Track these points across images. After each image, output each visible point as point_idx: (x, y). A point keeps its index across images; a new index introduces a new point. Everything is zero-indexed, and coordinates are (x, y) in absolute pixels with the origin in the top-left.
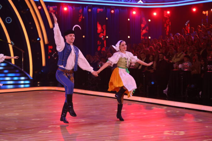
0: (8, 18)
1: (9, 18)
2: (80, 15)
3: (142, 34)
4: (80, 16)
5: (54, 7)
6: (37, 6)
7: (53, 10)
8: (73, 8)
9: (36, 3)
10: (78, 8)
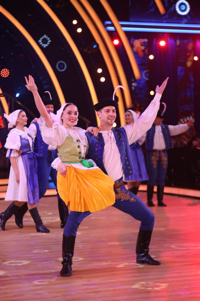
0: (60, 62)
1: (62, 62)
2: (189, 54)
4: (189, 56)
5: (142, 40)
6: (112, 40)
7: (142, 45)
8: (176, 42)
9: (110, 33)
10: (186, 41)
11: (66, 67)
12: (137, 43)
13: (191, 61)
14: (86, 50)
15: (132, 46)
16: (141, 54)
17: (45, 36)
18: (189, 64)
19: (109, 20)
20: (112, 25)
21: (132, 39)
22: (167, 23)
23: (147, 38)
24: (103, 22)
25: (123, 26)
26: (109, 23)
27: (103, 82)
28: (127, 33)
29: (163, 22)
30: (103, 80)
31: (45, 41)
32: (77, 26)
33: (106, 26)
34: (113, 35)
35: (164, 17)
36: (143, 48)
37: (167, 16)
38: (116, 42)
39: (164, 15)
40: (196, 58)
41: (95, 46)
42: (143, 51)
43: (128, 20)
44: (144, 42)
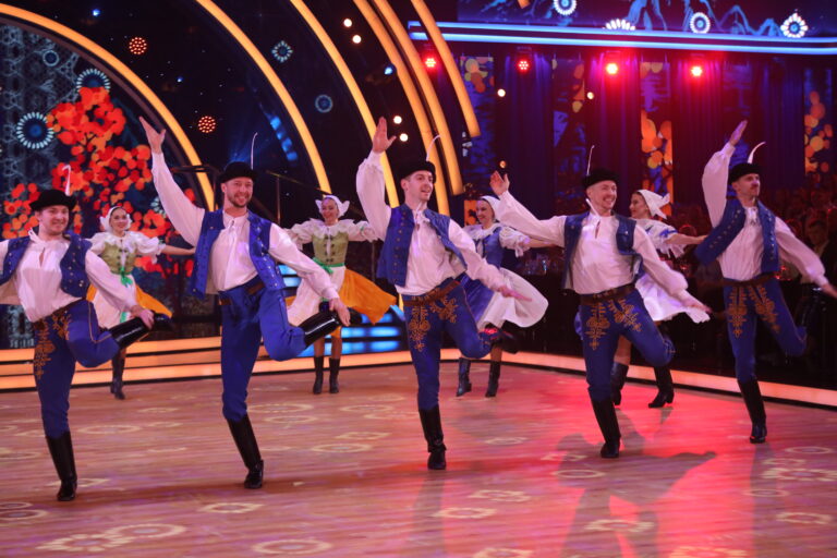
0: (321, 96)
1: (326, 96)
2: (576, 87)
3: (809, 153)
4: (578, 91)
5: (484, 60)
6: (422, 58)
7: (481, 69)
8: (551, 63)
9: (417, 44)
10: (570, 61)
11: (331, 105)
12: (473, 65)
13: (581, 101)
14: (369, 79)
15: (462, 71)
16: (481, 87)
17: (283, 43)
18: (577, 106)
19: (418, 18)
20: (423, 29)
21: (463, 58)
22: (532, 24)
23: (491, 56)
24: (404, 22)
25: (444, 30)
26: (417, 24)
27: (405, 143)
28: (451, 45)
29: (524, 24)
30: (404, 137)
31: (282, 52)
32: (352, 31)
33: (409, 31)
34: (426, 48)
35: (526, 14)
36: (484, 74)
37: (532, 12)
38: (431, 63)
39: (528, 8)
40: (590, 96)
41: (388, 71)
42: (486, 80)
43: (455, 20)
44: (488, 63)
